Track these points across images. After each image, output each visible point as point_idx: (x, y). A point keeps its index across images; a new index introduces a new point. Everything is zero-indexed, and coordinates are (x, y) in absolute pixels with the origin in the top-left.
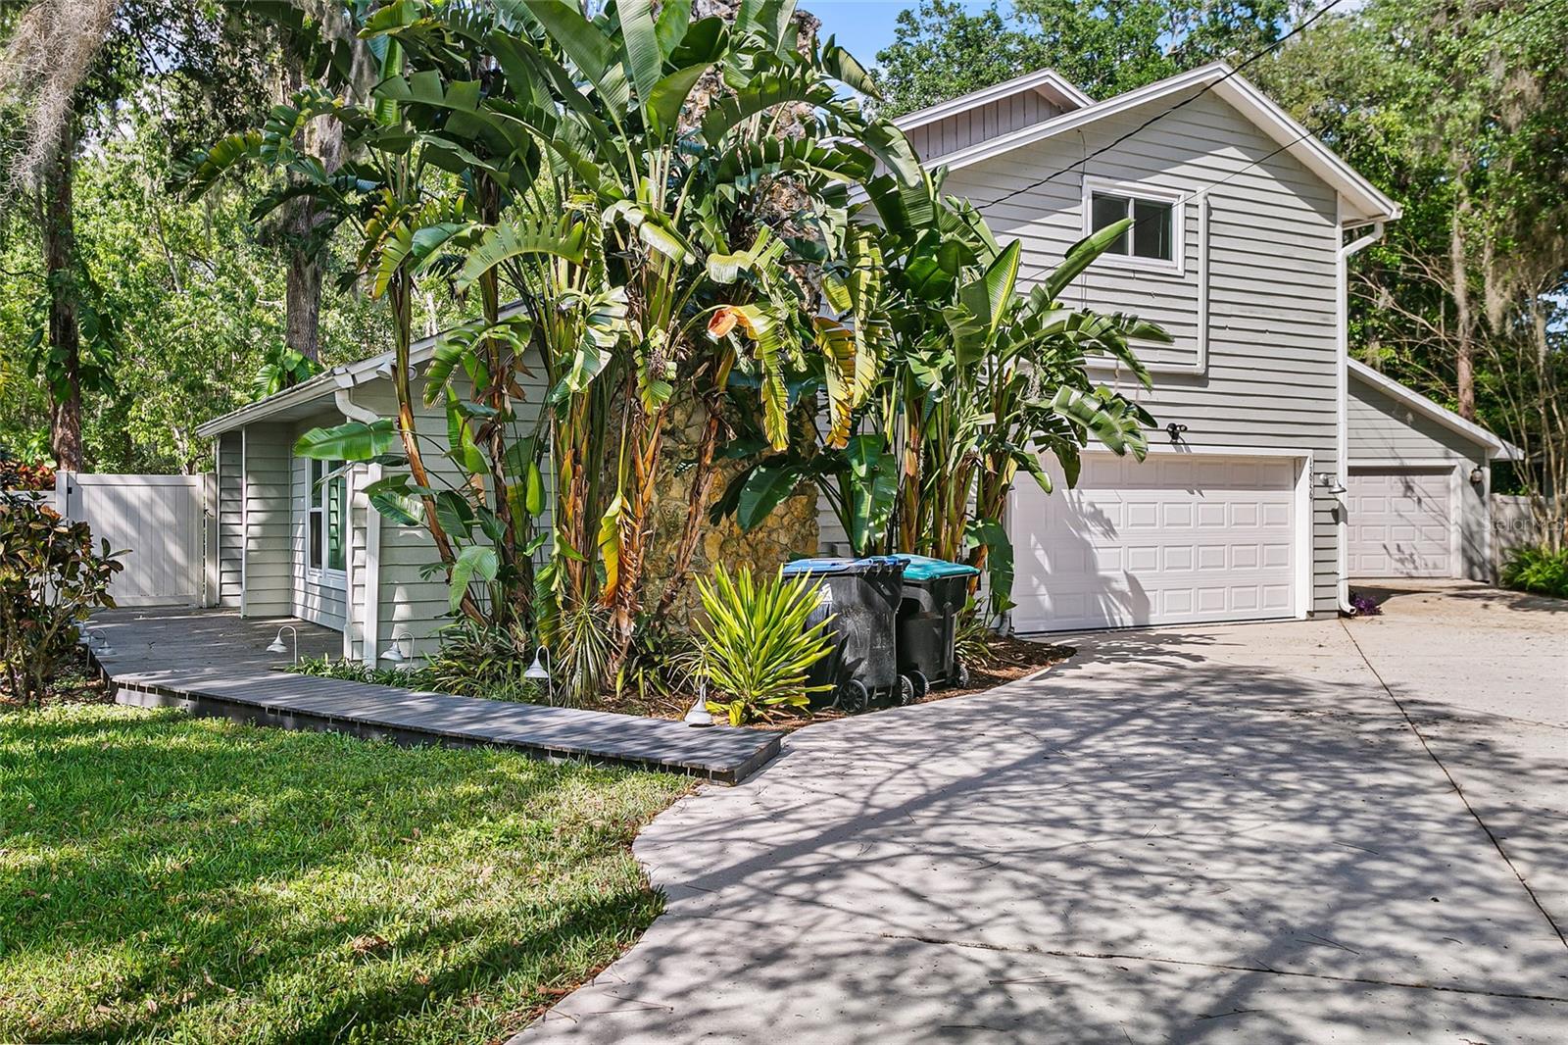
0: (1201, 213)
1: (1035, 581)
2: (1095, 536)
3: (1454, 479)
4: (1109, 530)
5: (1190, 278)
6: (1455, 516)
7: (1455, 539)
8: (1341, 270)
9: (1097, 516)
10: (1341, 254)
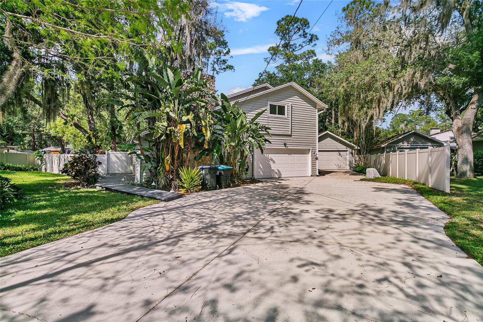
0: (290, 107)
1: (259, 170)
2: (271, 163)
3: (348, 152)
4: (274, 162)
5: (288, 118)
6: (348, 159)
7: (348, 163)
8: (317, 117)
9: (272, 160)
10: (317, 114)
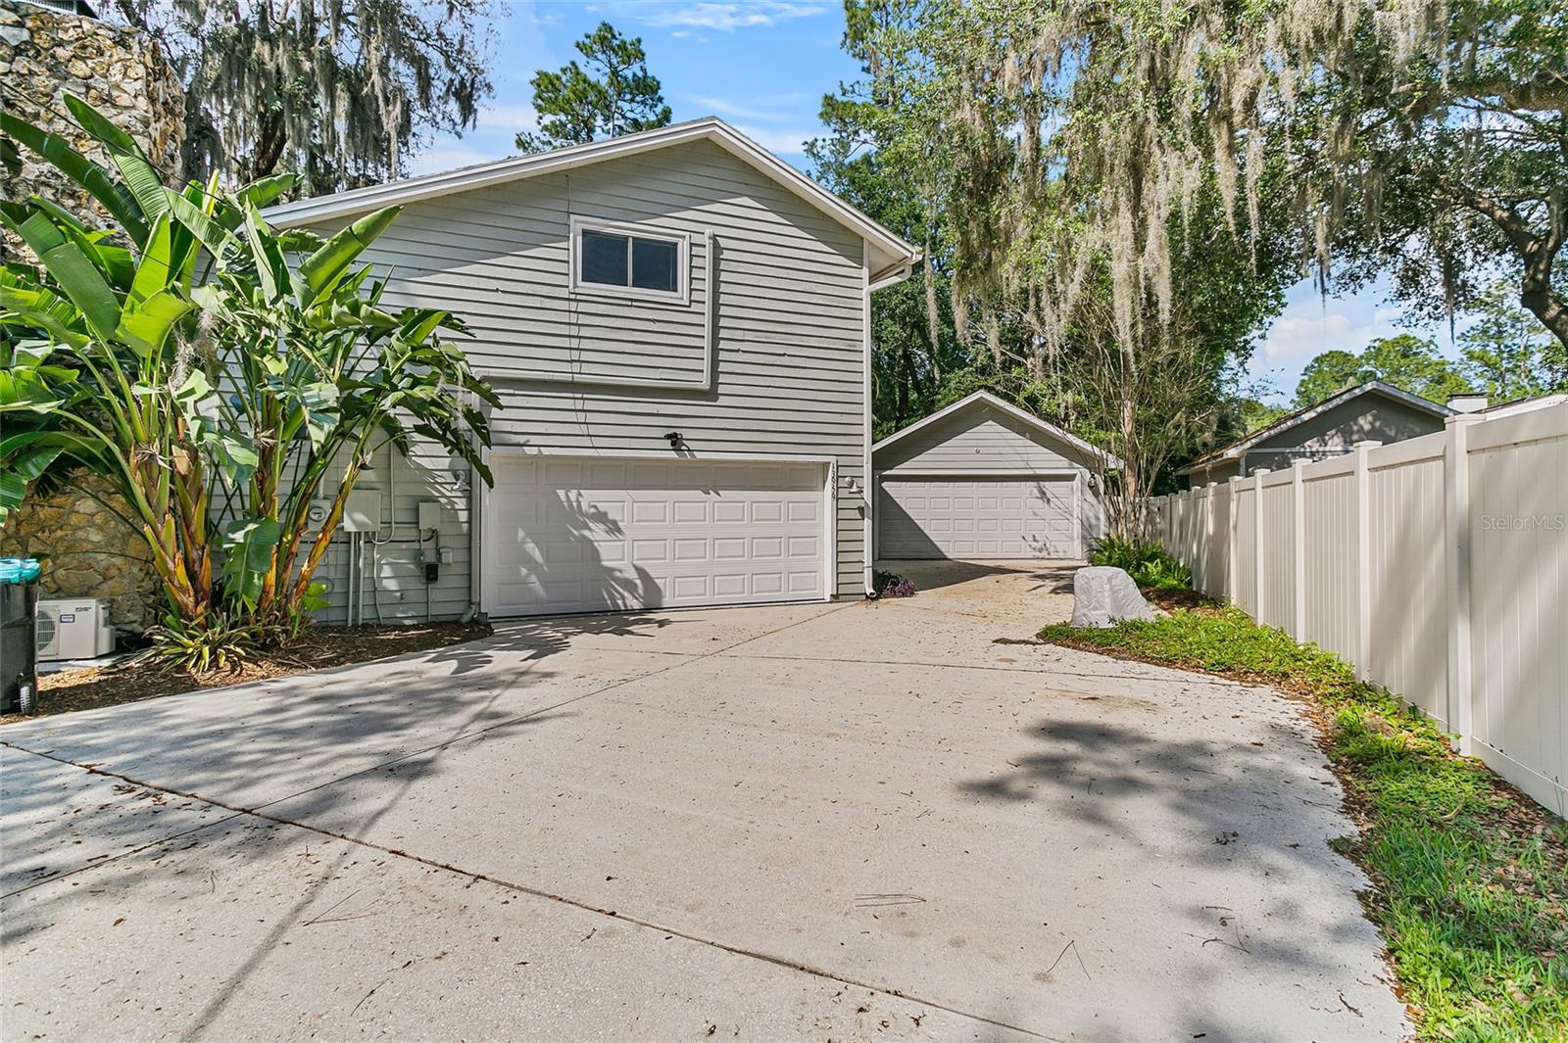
0: (708, 252)
1: (524, 571)
2: (597, 533)
3: (1077, 483)
4: (614, 528)
5: (695, 307)
6: (1077, 512)
7: (1077, 529)
8: (866, 304)
9: (601, 517)
10: (867, 289)
